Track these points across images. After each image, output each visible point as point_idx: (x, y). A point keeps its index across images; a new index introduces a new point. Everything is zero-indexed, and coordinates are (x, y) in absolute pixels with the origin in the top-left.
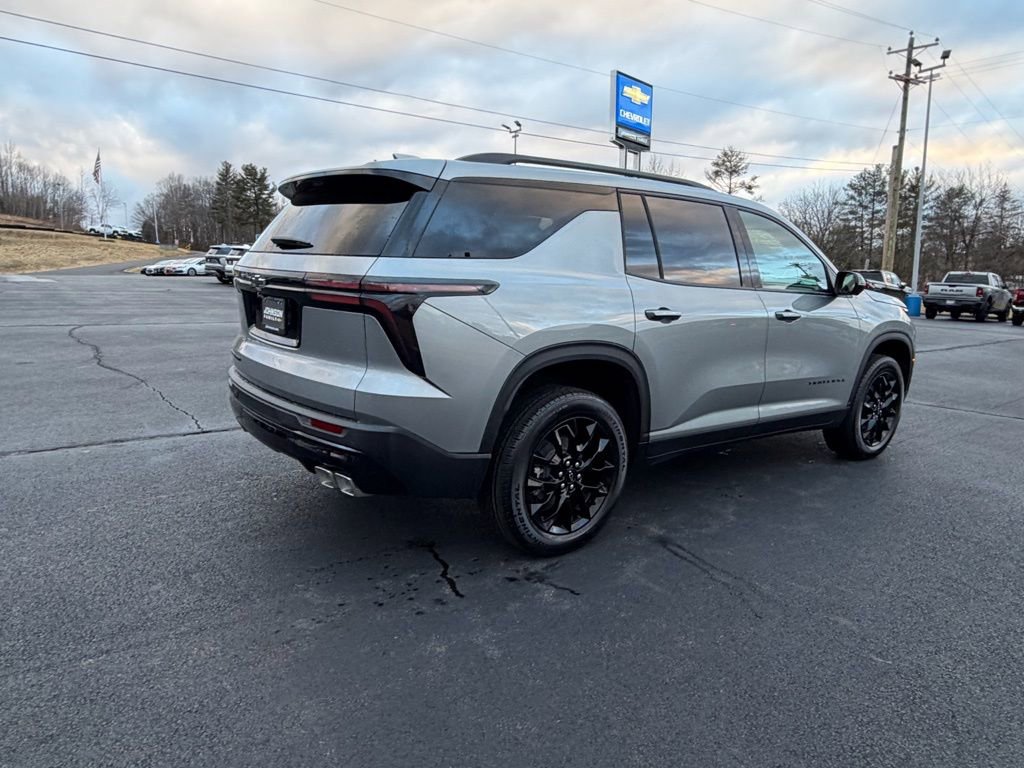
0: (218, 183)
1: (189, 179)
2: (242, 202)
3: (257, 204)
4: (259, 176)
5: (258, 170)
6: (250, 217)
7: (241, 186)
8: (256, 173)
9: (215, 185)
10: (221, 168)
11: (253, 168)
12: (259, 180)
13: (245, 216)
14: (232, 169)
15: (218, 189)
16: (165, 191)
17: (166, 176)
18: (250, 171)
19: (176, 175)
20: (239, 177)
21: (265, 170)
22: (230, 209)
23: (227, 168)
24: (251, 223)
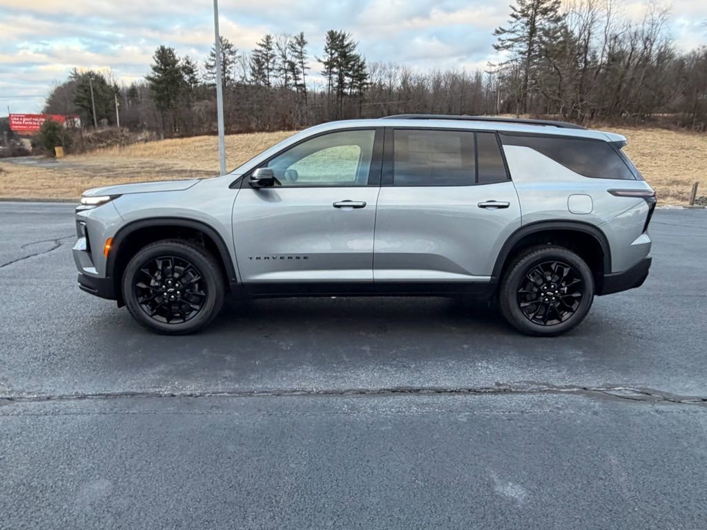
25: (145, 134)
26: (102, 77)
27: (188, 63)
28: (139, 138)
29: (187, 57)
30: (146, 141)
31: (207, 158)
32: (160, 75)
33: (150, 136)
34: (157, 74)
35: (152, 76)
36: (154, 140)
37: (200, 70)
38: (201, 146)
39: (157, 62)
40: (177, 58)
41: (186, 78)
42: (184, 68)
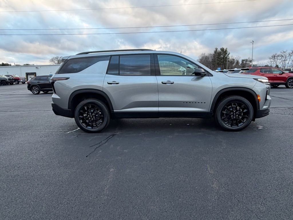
0: (214, 54)
1: (207, 54)
2: (219, 59)
3: (223, 59)
4: (225, 50)
5: (225, 49)
6: (221, 63)
7: (219, 54)
8: (224, 50)
9: (213, 55)
10: (215, 50)
11: (223, 49)
12: (225, 52)
13: (220, 63)
14: (218, 49)
15: (214, 56)
16: (201, 58)
17: (201, 54)
18: (222, 49)
19: (204, 53)
20: (219, 52)
21: (227, 48)
22: (216, 61)
23: (217, 49)
24: (222, 64)
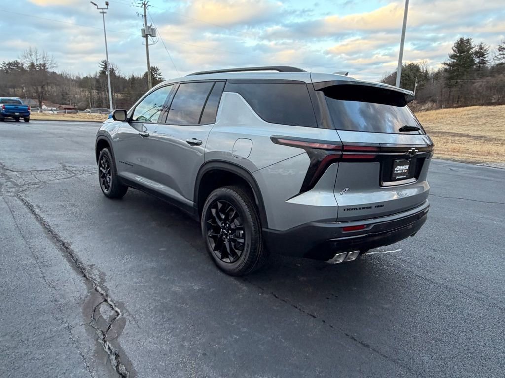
25: (429, 105)
26: (418, 67)
27: (481, 48)
28: (423, 108)
29: (482, 43)
30: (427, 110)
31: (467, 124)
32: (455, 61)
33: (432, 106)
34: (452, 60)
35: (448, 62)
36: (433, 110)
37: (491, 53)
38: (468, 114)
39: (454, 51)
40: (473, 45)
41: (477, 60)
42: (476, 53)
